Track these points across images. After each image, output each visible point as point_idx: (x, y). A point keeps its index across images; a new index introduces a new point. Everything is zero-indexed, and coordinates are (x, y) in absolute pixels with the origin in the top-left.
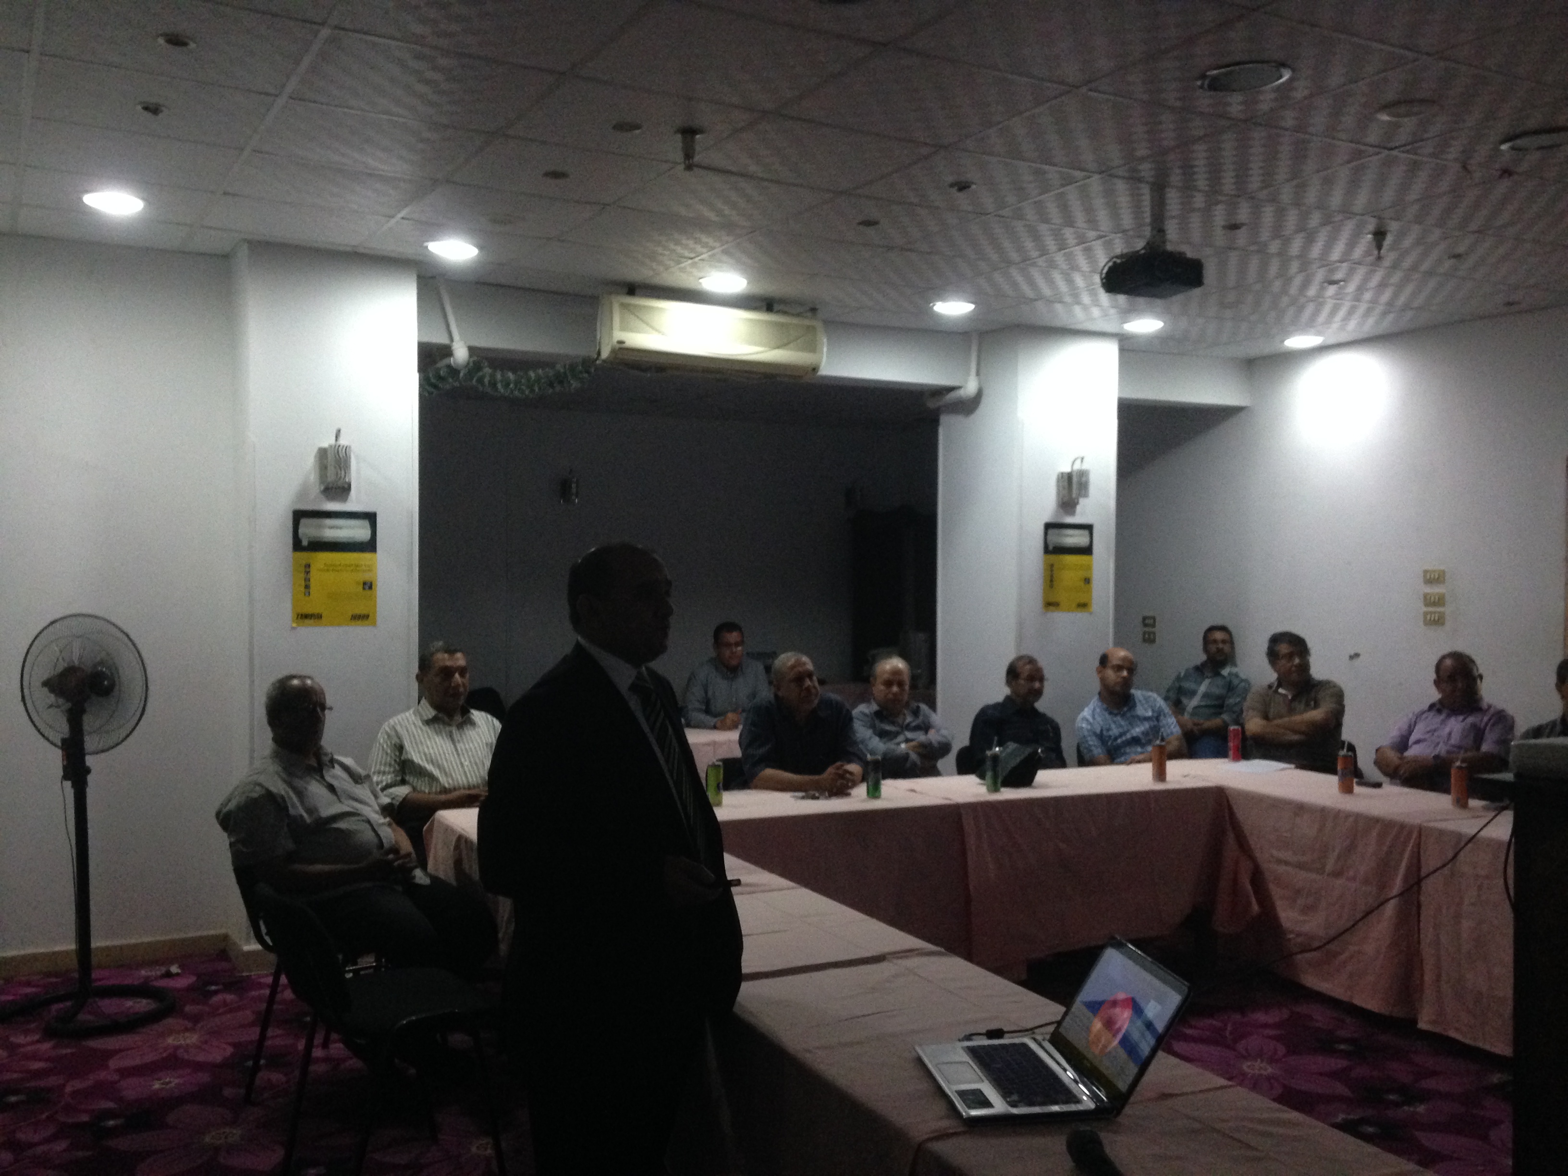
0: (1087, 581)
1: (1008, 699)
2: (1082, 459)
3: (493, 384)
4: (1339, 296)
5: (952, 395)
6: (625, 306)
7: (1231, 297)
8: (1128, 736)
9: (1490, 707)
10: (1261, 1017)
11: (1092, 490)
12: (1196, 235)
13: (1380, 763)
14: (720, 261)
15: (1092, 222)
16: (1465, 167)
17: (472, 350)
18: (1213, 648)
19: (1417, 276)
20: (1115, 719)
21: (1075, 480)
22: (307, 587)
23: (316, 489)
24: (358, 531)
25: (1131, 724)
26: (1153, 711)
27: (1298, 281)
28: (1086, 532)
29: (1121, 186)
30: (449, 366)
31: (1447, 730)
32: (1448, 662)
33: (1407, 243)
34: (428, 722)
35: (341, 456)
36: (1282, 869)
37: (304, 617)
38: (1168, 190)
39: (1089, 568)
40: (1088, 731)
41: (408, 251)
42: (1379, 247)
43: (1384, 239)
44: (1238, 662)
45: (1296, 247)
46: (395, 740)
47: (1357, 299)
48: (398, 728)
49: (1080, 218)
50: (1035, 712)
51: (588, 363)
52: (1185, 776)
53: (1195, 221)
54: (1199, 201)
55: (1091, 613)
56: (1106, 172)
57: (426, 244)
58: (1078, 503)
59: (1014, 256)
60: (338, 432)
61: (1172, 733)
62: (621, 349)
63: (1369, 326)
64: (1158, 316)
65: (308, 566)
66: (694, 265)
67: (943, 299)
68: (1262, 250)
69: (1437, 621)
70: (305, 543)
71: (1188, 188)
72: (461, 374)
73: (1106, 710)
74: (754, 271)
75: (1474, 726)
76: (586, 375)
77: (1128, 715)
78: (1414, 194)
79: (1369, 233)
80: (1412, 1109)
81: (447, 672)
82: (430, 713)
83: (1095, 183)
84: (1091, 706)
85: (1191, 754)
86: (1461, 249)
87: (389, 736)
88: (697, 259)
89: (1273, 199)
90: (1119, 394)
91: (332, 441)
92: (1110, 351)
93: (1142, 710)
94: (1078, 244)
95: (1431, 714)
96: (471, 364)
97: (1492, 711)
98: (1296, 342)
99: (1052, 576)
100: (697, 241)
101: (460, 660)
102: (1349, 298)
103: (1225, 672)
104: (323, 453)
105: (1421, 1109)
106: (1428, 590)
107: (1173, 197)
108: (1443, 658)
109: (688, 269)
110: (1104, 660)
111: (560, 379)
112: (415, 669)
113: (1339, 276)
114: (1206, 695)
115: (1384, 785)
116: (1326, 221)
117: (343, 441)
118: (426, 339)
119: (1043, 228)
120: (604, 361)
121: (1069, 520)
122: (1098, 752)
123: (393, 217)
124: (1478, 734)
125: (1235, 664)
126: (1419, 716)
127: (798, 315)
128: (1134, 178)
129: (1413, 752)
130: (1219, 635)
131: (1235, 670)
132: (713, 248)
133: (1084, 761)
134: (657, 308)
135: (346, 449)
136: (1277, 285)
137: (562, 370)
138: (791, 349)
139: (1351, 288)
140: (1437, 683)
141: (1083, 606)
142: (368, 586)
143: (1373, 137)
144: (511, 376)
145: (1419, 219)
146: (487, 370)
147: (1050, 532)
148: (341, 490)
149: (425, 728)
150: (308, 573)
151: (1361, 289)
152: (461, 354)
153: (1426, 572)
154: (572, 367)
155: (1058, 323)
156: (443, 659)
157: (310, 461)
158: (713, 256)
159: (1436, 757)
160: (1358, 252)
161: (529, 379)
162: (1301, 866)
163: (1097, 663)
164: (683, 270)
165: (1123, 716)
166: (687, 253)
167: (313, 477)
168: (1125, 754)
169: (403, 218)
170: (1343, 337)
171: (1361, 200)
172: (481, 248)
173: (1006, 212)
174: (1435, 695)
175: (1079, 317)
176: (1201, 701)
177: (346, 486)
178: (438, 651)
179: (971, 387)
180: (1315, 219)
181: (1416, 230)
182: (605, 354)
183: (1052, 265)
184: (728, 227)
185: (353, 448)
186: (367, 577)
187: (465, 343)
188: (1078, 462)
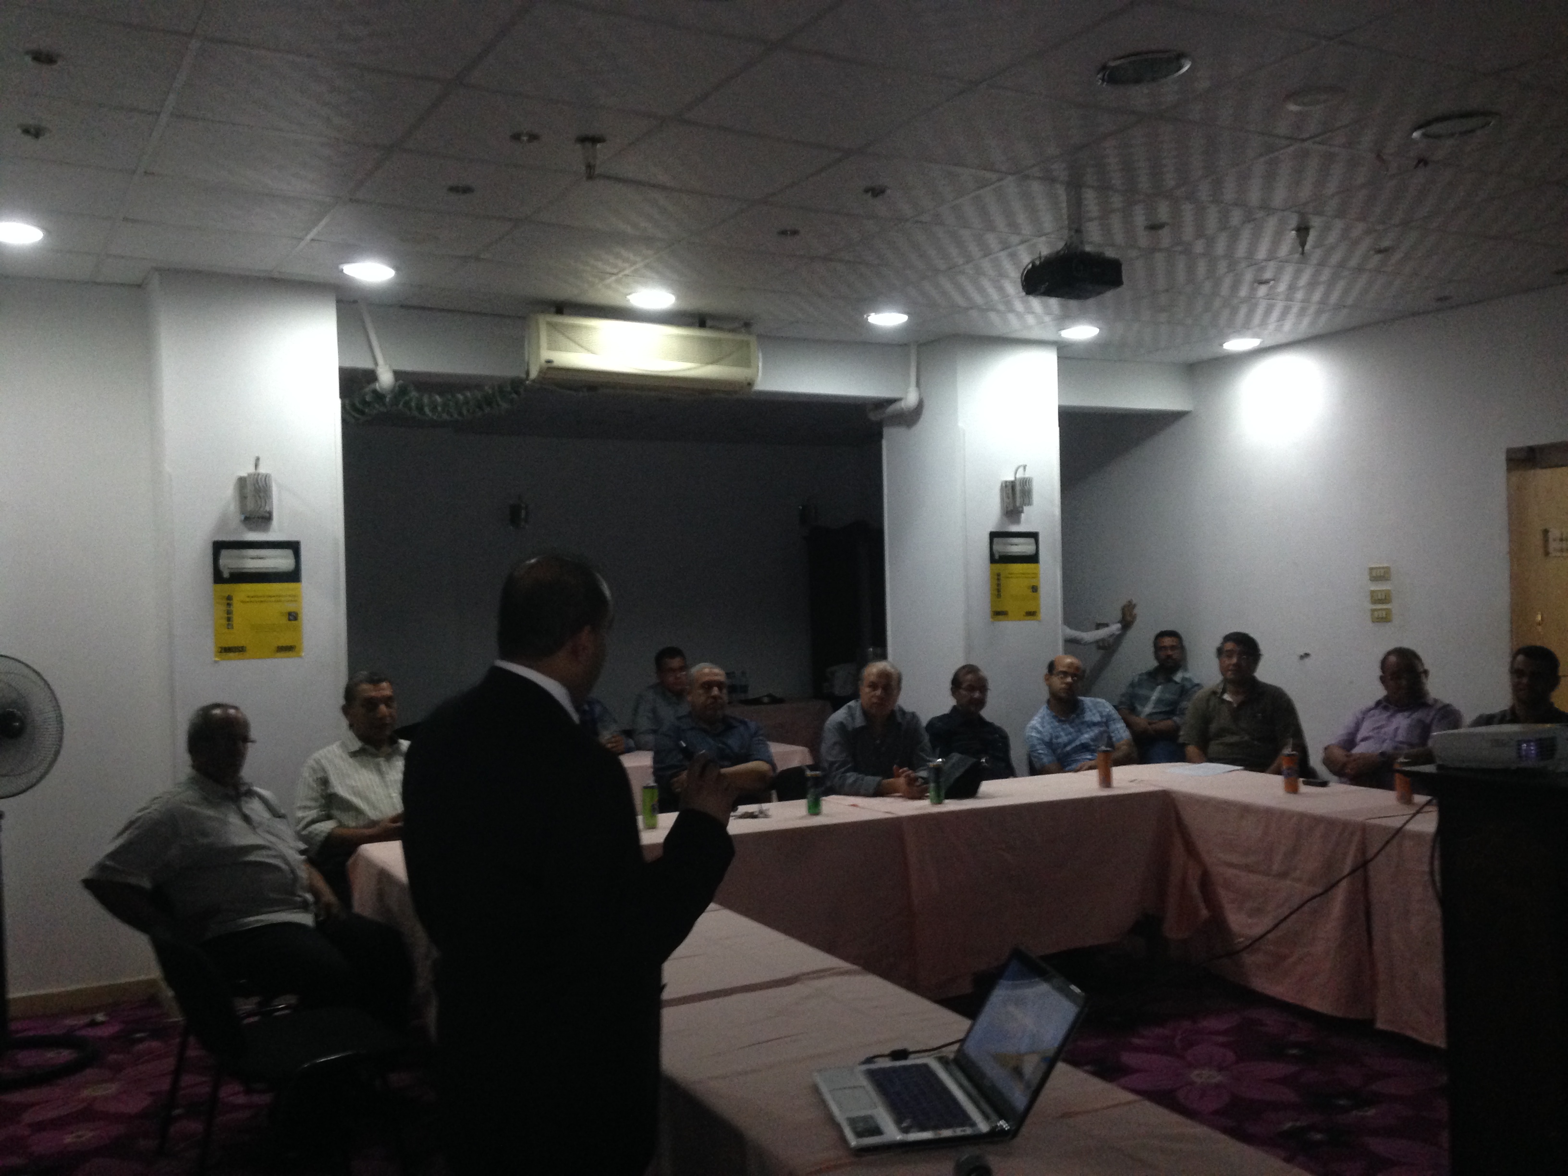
0: (1035, 589)
1: (954, 709)
2: (1025, 467)
3: (420, 408)
4: (1270, 296)
5: (891, 409)
6: (552, 326)
7: (1163, 299)
8: (1078, 743)
9: (1436, 701)
10: (1212, 1023)
11: (1036, 497)
12: (1119, 238)
13: (1328, 761)
14: (643, 276)
15: (1014, 226)
16: (1379, 156)
17: (397, 374)
18: (1162, 654)
19: (1346, 273)
20: (1064, 726)
21: (1018, 488)
22: (229, 619)
23: (236, 518)
24: (280, 561)
25: (1080, 732)
26: (1102, 716)
27: (1227, 282)
28: (1032, 540)
29: (1036, 187)
30: (375, 392)
31: (1393, 726)
32: (1393, 659)
33: (1332, 238)
34: (354, 754)
35: (260, 484)
36: (1230, 872)
37: (226, 650)
38: (1084, 190)
39: (1035, 576)
40: (1038, 739)
41: (320, 274)
42: (1303, 244)
43: (1308, 234)
44: (1189, 667)
45: (1220, 247)
46: (320, 775)
47: (1289, 298)
48: (323, 761)
49: (1000, 222)
50: (981, 720)
51: (517, 384)
52: (1132, 781)
53: (1116, 222)
54: (1117, 201)
55: (1040, 621)
56: (1021, 174)
57: (341, 267)
58: (1022, 512)
59: (942, 265)
60: (258, 459)
61: (1122, 738)
62: (549, 368)
63: (1304, 327)
64: (1093, 322)
65: (229, 598)
66: (618, 281)
67: (876, 311)
68: (1187, 251)
69: (1383, 619)
70: (226, 575)
71: (1104, 188)
72: (387, 400)
73: (1055, 717)
74: (680, 286)
75: (1420, 721)
76: (514, 396)
77: (1077, 721)
78: (1331, 187)
79: (1293, 230)
80: (1361, 1114)
81: (371, 704)
82: (357, 745)
83: (1010, 185)
84: (1039, 715)
85: (1143, 758)
86: (1386, 243)
87: (314, 770)
88: (620, 275)
89: (1190, 197)
90: (1059, 401)
91: (251, 469)
92: (1048, 359)
93: (1092, 716)
94: (1003, 250)
95: (1377, 712)
96: (397, 388)
97: (1439, 705)
98: (1235, 345)
99: (999, 585)
100: (618, 256)
101: (385, 688)
102: (1282, 297)
103: (1178, 677)
104: (242, 482)
105: (1371, 1112)
106: (1374, 587)
107: (1090, 197)
108: (1389, 653)
109: (614, 285)
110: (1051, 667)
111: (489, 401)
112: (342, 702)
113: (1268, 275)
114: (1159, 701)
115: (1331, 784)
116: (1249, 218)
117: (262, 470)
118: (349, 364)
119: (965, 234)
120: (534, 381)
121: (1014, 529)
122: (1047, 759)
123: (301, 239)
124: (1425, 730)
125: (1186, 670)
126: (1366, 713)
127: (733, 331)
128: (1049, 179)
129: (1360, 749)
130: (1168, 641)
131: (1187, 675)
132: (635, 263)
133: (1035, 770)
134: (586, 327)
135: (265, 478)
136: (1207, 287)
137: (490, 392)
138: (728, 365)
139: (1282, 287)
140: (1383, 679)
141: (1031, 614)
142: (293, 616)
143: (1282, 128)
144: (438, 399)
145: (1341, 213)
146: (414, 394)
147: (996, 540)
148: (263, 519)
149: (351, 760)
150: (229, 605)
151: (1292, 288)
152: (386, 378)
153: (1371, 569)
154: (501, 389)
155: (995, 333)
156: (367, 690)
157: (229, 491)
158: (636, 271)
159: (1383, 754)
160: (1284, 250)
161: (457, 402)
162: (1248, 868)
163: (1045, 671)
164: (608, 287)
165: (1071, 723)
166: (608, 269)
167: (233, 507)
168: (1076, 761)
169: (313, 240)
170: (1281, 338)
171: (1279, 196)
172: (397, 269)
173: (925, 218)
174: (1380, 692)
175: (1014, 326)
176: (1154, 708)
177: (268, 515)
178: (361, 682)
179: (911, 398)
180: (1236, 217)
181: (1339, 224)
182: (534, 374)
183: (979, 272)
184: (648, 240)
185: (272, 475)
186: (291, 607)
187: (390, 366)
188: (1021, 470)
